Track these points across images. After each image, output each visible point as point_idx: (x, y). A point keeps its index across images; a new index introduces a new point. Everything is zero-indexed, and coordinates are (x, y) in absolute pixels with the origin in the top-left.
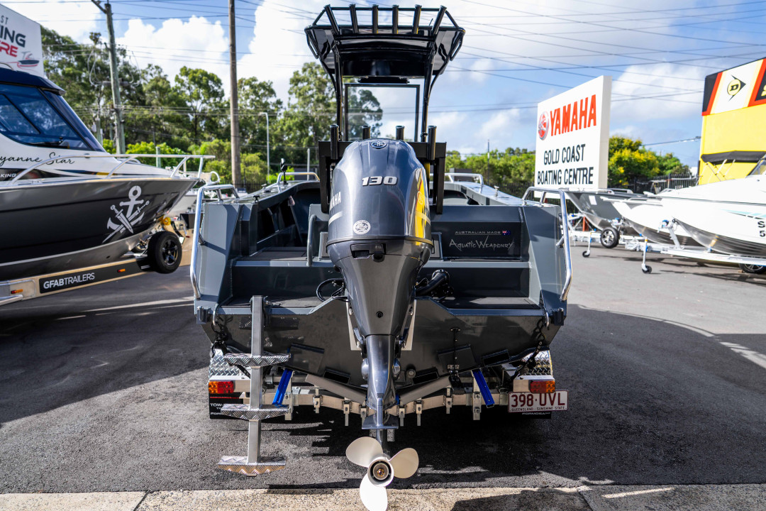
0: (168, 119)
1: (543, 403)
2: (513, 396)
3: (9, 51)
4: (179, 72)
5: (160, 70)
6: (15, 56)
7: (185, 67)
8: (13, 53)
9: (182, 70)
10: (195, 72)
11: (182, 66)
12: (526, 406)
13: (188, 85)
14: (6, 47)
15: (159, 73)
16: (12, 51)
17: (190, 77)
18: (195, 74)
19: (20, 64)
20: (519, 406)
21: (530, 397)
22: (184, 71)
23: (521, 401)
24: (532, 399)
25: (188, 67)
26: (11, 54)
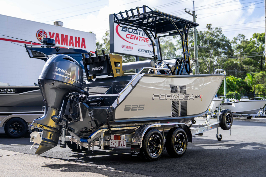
0: (245, 63)
1: (119, 145)
2: (111, 141)
3: (145, 41)
4: (252, 36)
5: (244, 37)
6: (148, 42)
7: (255, 33)
8: (147, 41)
9: (253, 35)
10: (261, 35)
11: (254, 33)
12: (114, 145)
13: (257, 43)
14: (144, 39)
15: (244, 38)
16: (146, 40)
17: (258, 38)
18: (260, 36)
19: (150, 45)
20: (112, 145)
21: (115, 142)
22: (255, 35)
23: (113, 143)
24: (116, 143)
25: (257, 33)
26: (146, 42)
